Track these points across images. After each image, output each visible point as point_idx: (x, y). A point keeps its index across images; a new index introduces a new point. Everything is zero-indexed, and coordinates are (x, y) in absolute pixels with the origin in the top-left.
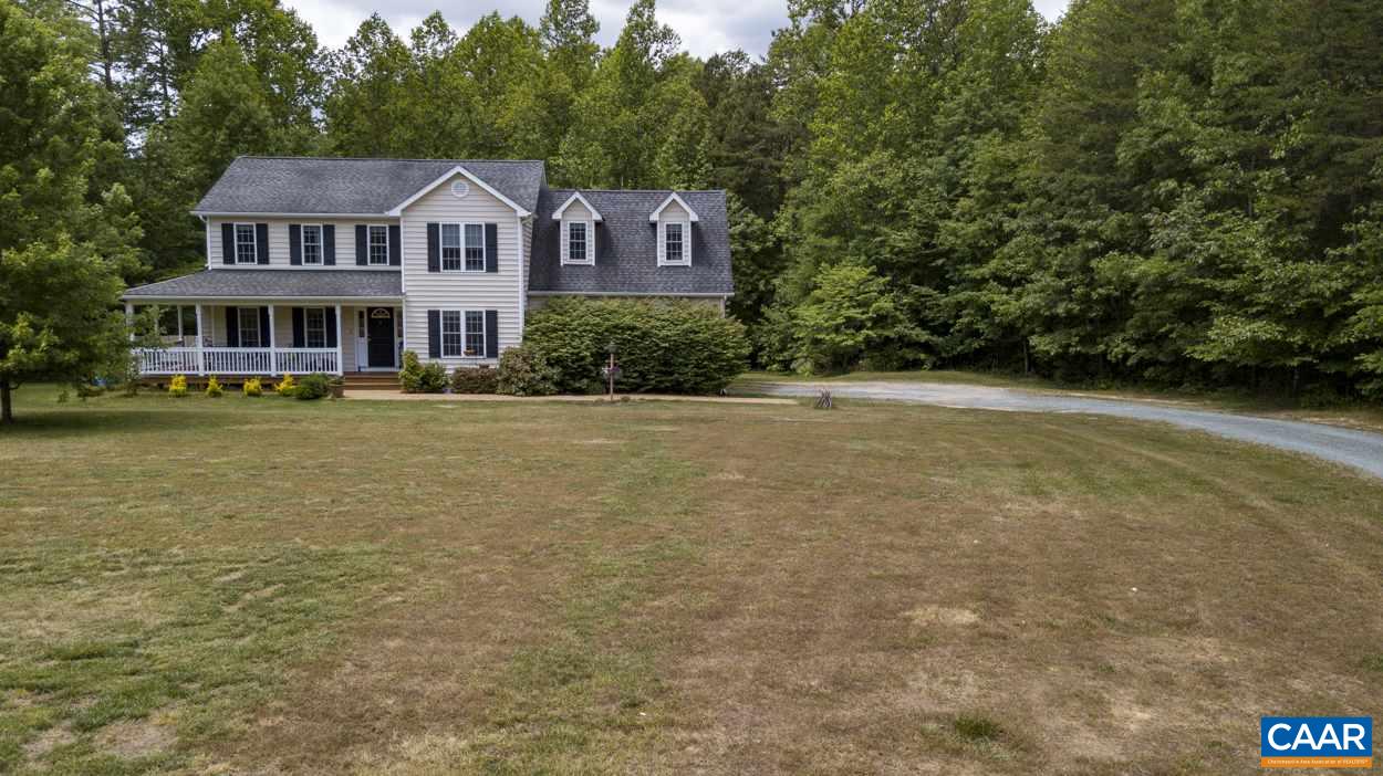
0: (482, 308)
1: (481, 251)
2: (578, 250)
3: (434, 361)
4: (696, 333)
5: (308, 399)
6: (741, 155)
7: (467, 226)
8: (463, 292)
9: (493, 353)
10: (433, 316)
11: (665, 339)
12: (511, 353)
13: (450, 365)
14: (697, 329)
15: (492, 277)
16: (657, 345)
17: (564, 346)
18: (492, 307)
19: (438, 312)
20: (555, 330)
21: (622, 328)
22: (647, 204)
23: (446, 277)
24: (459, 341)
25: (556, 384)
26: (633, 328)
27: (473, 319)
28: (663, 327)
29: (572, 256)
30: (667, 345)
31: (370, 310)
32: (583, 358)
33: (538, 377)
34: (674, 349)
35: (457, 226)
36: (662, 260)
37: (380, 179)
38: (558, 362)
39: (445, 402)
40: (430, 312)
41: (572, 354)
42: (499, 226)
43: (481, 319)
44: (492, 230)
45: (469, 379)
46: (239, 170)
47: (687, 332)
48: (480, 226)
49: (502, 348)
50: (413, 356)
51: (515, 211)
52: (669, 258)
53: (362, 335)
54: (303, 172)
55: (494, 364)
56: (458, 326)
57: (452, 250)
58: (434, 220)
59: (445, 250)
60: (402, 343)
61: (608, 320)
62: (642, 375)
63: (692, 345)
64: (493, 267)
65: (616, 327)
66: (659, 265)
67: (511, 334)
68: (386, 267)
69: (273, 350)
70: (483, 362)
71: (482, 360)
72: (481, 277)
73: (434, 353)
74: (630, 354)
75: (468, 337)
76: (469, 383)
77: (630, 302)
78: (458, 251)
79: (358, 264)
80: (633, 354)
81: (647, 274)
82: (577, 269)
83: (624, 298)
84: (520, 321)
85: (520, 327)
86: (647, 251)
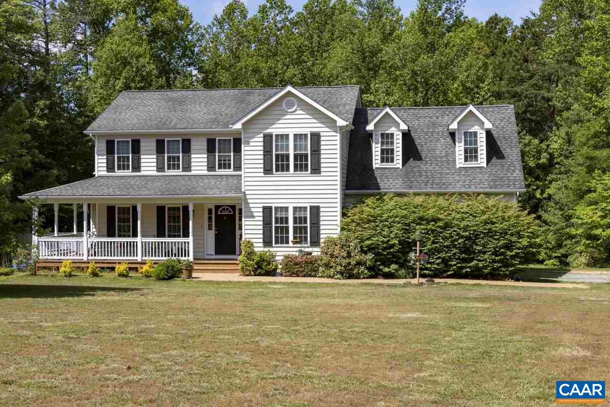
0: (307, 203)
1: (306, 155)
2: (387, 155)
4: (493, 223)
5: (164, 279)
6: (518, 89)
7: (295, 136)
8: (291, 190)
9: (315, 242)
10: (267, 211)
11: (465, 229)
12: (331, 242)
13: (280, 252)
14: (494, 220)
15: (315, 177)
16: (458, 234)
18: (315, 202)
19: (271, 208)
20: (369, 221)
21: (427, 220)
22: (446, 118)
23: (278, 178)
24: (287, 232)
25: (370, 269)
26: (436, 220)
27: (299, 213)
28: (463, 219)
29: (382, 161)
30: (467, 234)
31: (217, 207)
32: (393, 246)
33: (353, 262)
34: (473, 238)
35: (287, 136)
36: (460, 162)
37: (227, 103)
38: (370, 249)
39: (275, 283)
40: (264, 208)
41: (382, 242)
42: (322, 134)
43: (305, 212)
44: (316, 137)
45: (296, 264)
46: (122, 100)
47: (485, 223)
48: (306, 135)
49: (323, 237)
50: (250, 244)
51: (335, 122)
52: (466, 160)
53: (210, 228)
54: (171, 99)
55: (316, 252)
56: (287, 218)
57: (282, 156)
58: (268, 132)
59: (277, 156)
60: (241, 235)
61: (414, 212)
62: (445, 261)
63: (490, 233)
64: (316, 170)
65: (421, 219)
66: (457, 167)
67: (331, 226)
68: (230, 172)
69: (139, 239)
70: (307, 250)
71: (306, 248)
72: (306, 178)
73: (267, 242)
74: (434, 242)
75: (295, 228)
76: (295, 267)
77: (433, 198)
78: (288, 156)
79: (208, 170)
80: (437, 243)
81: (448, 174)
82: (387, 171)
83: (428, 194)
84: (339, 214)
85: (339, 218)
86: (447, 155)
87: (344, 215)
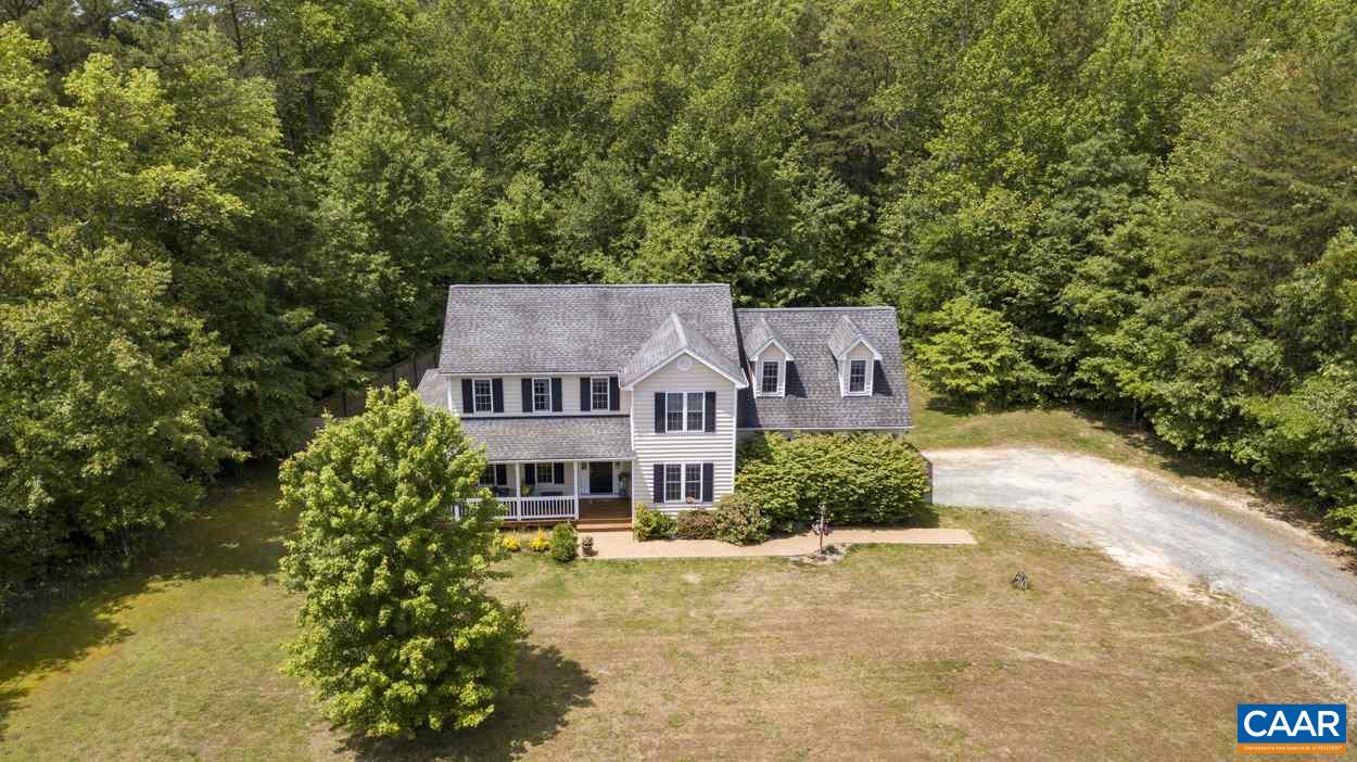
0: (700, 461)
1: (701, 414)
2: (769, 384)
3: (659, 505)
4: (887, 477)
7: (689, 395)
8: (684, 448)
9: (709, 497)
10: (658, 469)
11: (861, 486)
12: (726, 500)
13: (674, 509)
14: (889, 475)
15: (710, 436)
16: (854, 491)
17: (772, 498)
18: (708, 460)
19: (662, 466)
20: (765, 481)
21: (822, 476)
23: (670, 437)
24: (679, 488)
25: (768, 532)
26: (831, 477)
27: (692, 471)
29: (765, 390)
30: (863, 490)
33: (754, 528)
34: (870, 494)
35: (681, 395)
36: (844, 391)
38: (770, 512)
40: (655, 464)
41: (781, 504)
42: (718, 393)
43: (699, 469)
44: (711, 397)
45: (693, 528)
47: (879, 479)
48: (701, 394)
49: (717, 498)
51: (733, 384)
52: (851, 389)
53: (584, 467)
54: (516, 306)
55: (710, 508)
56: (679, 475)
57: (675, 414)
58: (659, 390)
59: (669, 415)
63: (885, 490)
64: (711, 428)
65: (817, 474)
66: (841, 396)
67: (725, 483)
68: (608, 412)
69: (518, 499)
70: (700, 506)
71: (699, 504)
72: (700, 436)
73: (658, 498)
75: (687, 485)
76: (696, 530)
78: (681, 414)
79: (582, 410)
81: (833, 405)
82: (769, 401)
83: (813, 433)
84: (733, 471)
85: (733, 475)
86: (830, 379)
87: (738, 471)
